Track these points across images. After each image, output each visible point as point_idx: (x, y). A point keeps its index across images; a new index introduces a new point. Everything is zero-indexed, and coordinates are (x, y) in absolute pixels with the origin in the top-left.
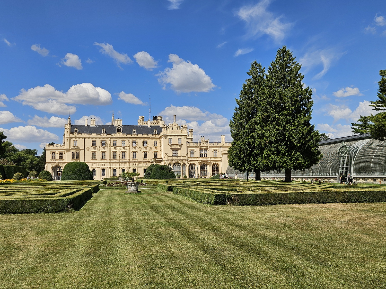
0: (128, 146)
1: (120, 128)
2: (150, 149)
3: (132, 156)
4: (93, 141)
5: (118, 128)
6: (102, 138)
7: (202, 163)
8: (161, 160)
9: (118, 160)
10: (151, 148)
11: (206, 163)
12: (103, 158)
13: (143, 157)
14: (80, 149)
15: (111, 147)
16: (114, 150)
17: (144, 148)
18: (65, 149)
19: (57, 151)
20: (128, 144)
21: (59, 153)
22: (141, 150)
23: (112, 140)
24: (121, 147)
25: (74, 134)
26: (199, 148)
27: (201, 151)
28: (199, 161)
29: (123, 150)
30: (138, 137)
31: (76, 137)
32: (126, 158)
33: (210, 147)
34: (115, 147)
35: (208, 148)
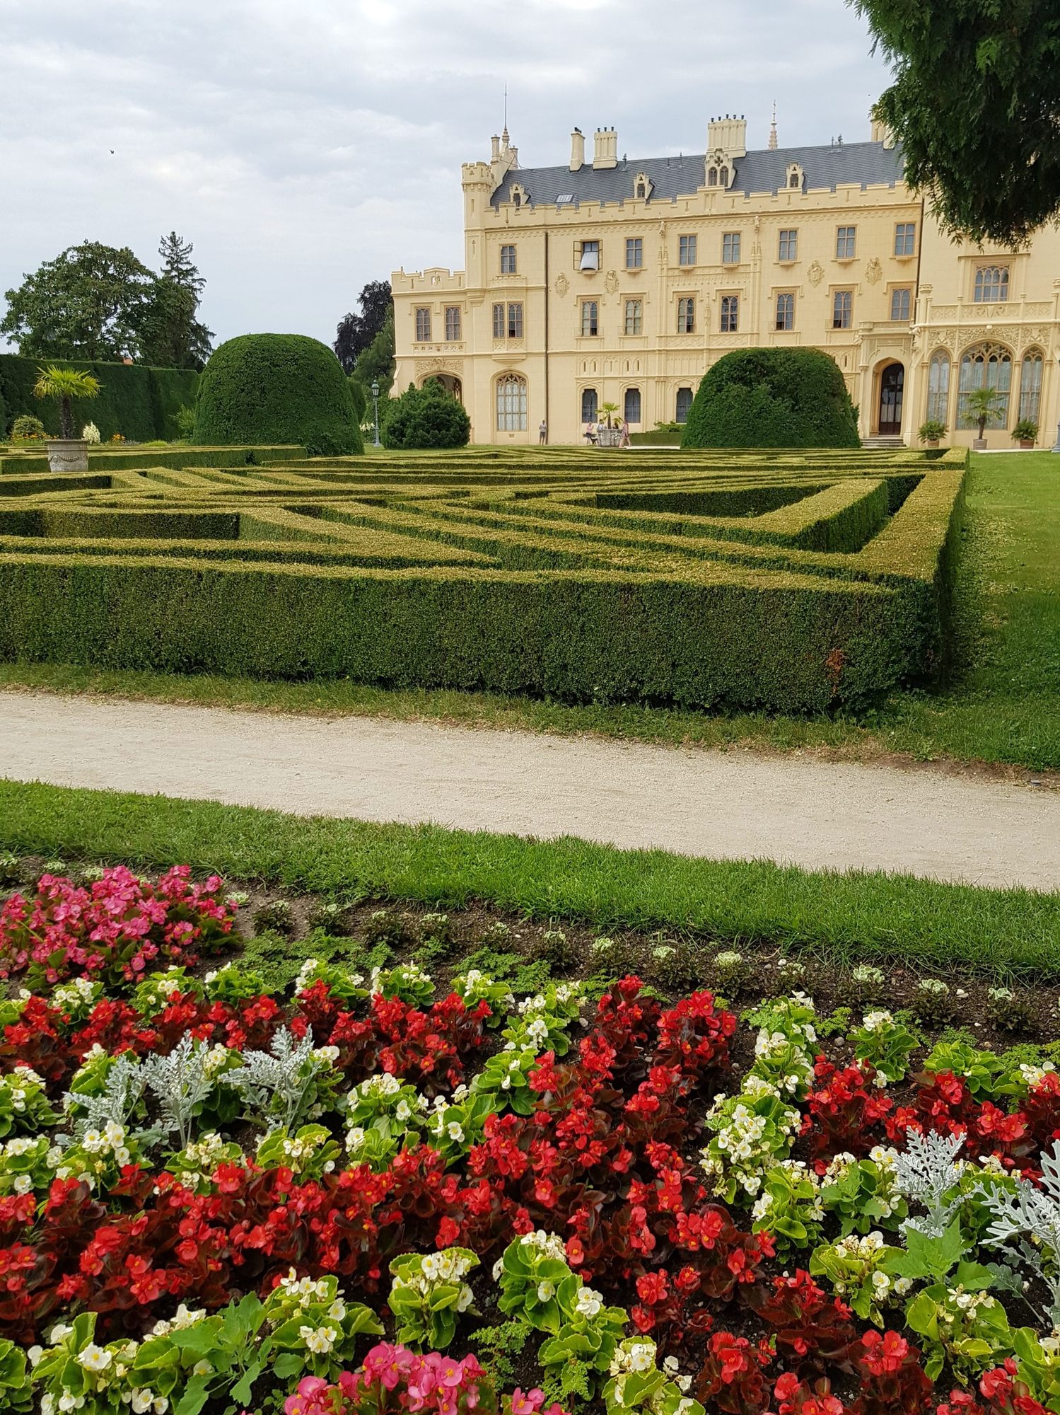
0: (752, 263)
1: (722, 165)
2: (872, 274)
3: (769, 313)
5: (716, 166)
6: (626, 222)
9: (701, 341)
12: (629, 331)
14: (527, 289)
15: (670, 273)
16: (686, 286)
17: (835, 268)
18: (465, 292)
19: (437, 300)
20: (757, 250)
21: (443, 312)
22: (819, 281)
23: (676, 231)
24: (719, 271)
25: (502, 212)
29: (729, 284)
30: (806, 206)
31: (512, 229)
32: (741, 329)
34: (687, 272)
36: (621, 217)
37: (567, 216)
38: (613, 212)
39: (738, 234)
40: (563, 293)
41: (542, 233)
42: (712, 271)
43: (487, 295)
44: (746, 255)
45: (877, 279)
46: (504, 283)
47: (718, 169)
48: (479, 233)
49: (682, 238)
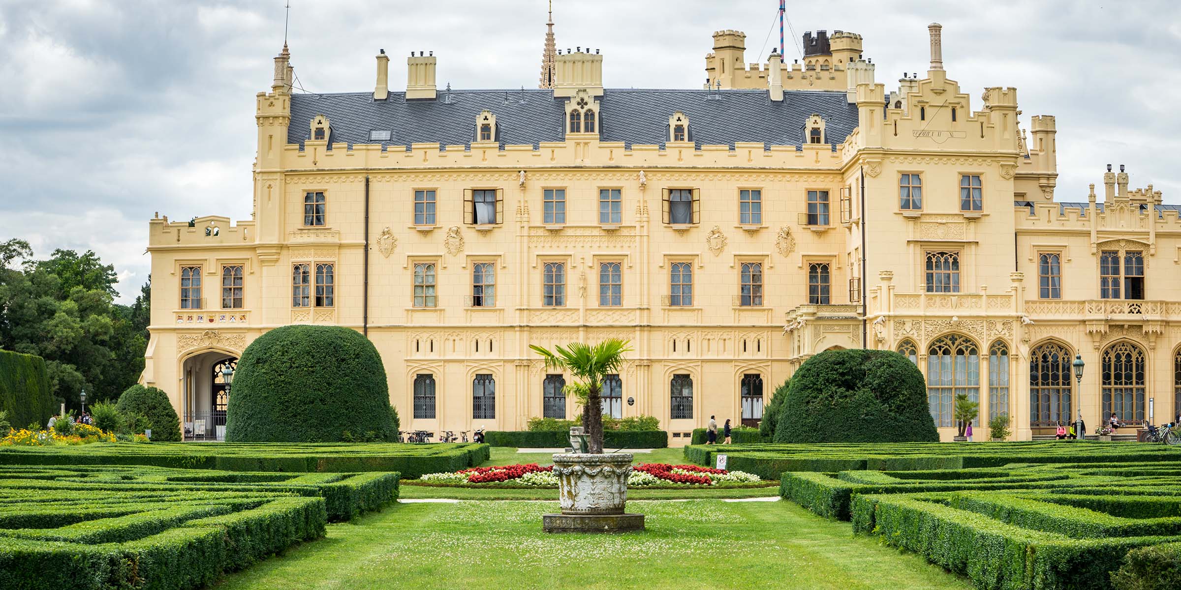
0: (638, 225)
1: (586, 108)
2: (783, 245)
3: (662, 286)
4: (418, 193)
5: (578, 107)
6: (475, 170)
7: (1116, 337)
8: (852, 314)
9: (575, 316)
10: (788, 234)
11: (1134, 337)
12: (478, 301)
13: (736, 291)
14: (340, 246)
15: (533, 232)
16: (554, 249)
17: (740, 236)
18: (254, 248)
19: (212, 257)
20: (643, 210)
21: (220, 273)
22: (720, 250)
23: (538, 184)
24: (596, 232)
25: (308, 150)
26: (1094, 238)
27: (1104, 261)
28: (1094, 329)
29: (610, 248)
30: (700, 163)
31: (321, 172)
32: (627, 303)
33: (1158, 235)
34: (554, 232)
35: (1152, 240)
36: (467, 164)
37: (396, 157)
38: (455, 156)
39: (618, 191)
40: (389, 252)
41: (361, 178)
42: (587, 232)
43: (284, 252)
44: (629, 215)
45: (790, 251)
46: (310, 237)
47: (582, 112)
48: (277, 176)
49: (548, 192)
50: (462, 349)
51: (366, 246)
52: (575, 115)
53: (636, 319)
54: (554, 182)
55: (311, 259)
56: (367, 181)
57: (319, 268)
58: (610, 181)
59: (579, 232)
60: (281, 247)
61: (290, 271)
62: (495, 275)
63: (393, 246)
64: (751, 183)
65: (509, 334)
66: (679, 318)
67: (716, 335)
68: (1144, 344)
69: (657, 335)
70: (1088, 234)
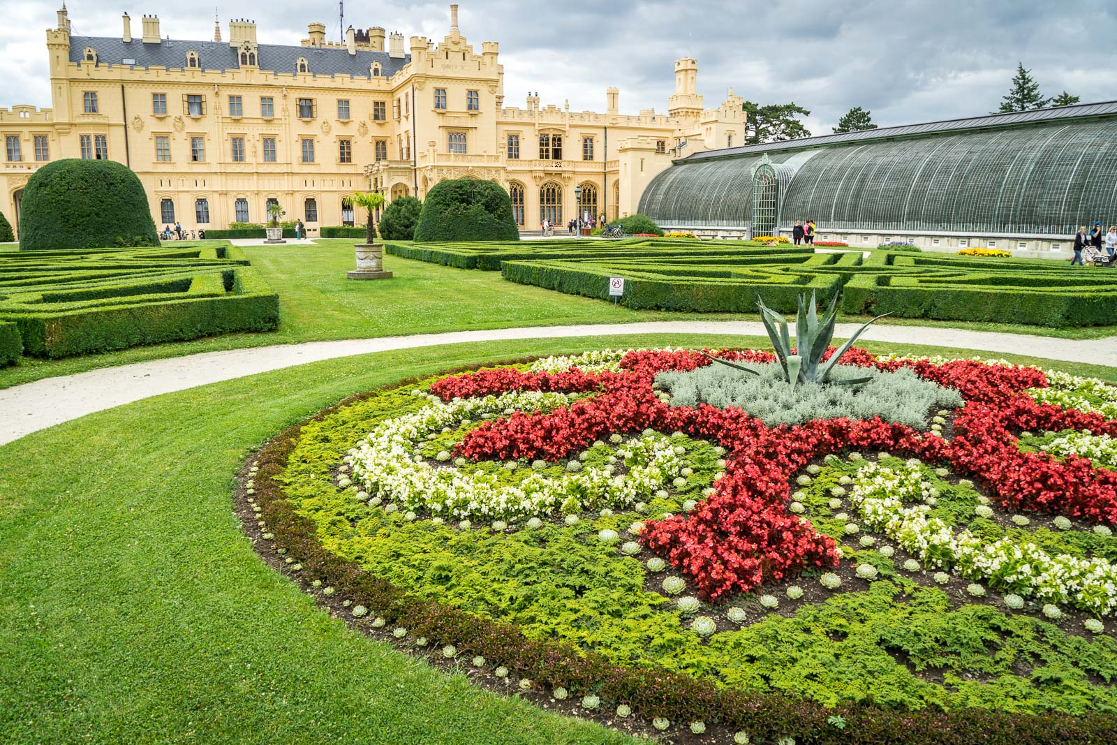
0: (283, 118)
1: (250, 52)
2: (362, 130)
3: (297, 151)
4: (155, 96)
5: (245, 52)
6: (188, 83)
7: (547, 179)
8: (408, 166)
9: (251, 167)
10: (364, 124)
11: (557, 180)
12: (195, 158)
13: (337, 155)
14: (109, 125)
15: (224, 120)
16: (237, 130)
17: (339, 125)
18: (53, 125)
19: (26, 130)
20: (285, 110)
21: (32, 139)
22: (328, 133)
23: (226, 93)
24: (260, 121)
25: (83, 67)
26: (537, 127)
27: (542, 139)
28: (537, 175)
29: (269, 130)
30: (316, 85)
31: (93, 81)
32: (279, 160)
33: (571, 126)
34: (237, 121)
35: (567, 128)
36: (183, 79)
37: (139, 74)
38: (175, 75)
39: (271, 99)
40: (140, 129)
41: (119, 85)
42: (255, 121)
43: (73, 128)
44: (278, 112)
45: (365, 133)
46: (90, 120)
47: (248, 54)
48: (65, 81)
49: (231, 98)
50: (188, 185)
51: (125, 126)
52: (244, 56)
53: (284, 169)
54: (235, 92)
55: (92, 132)
56: (123, 87)
57: (97, 138)
58: (267, 93)
59: (251, 121)
60: (71, 125)
61: (79, 139)
62: (203, 144)
63: (142, 126)
64: (344, 96)
65: (214, 177)
66: (307, 168)
67: (328, 178)
68: (561, 183)
69: (296, 178)
70: (534, 124)
